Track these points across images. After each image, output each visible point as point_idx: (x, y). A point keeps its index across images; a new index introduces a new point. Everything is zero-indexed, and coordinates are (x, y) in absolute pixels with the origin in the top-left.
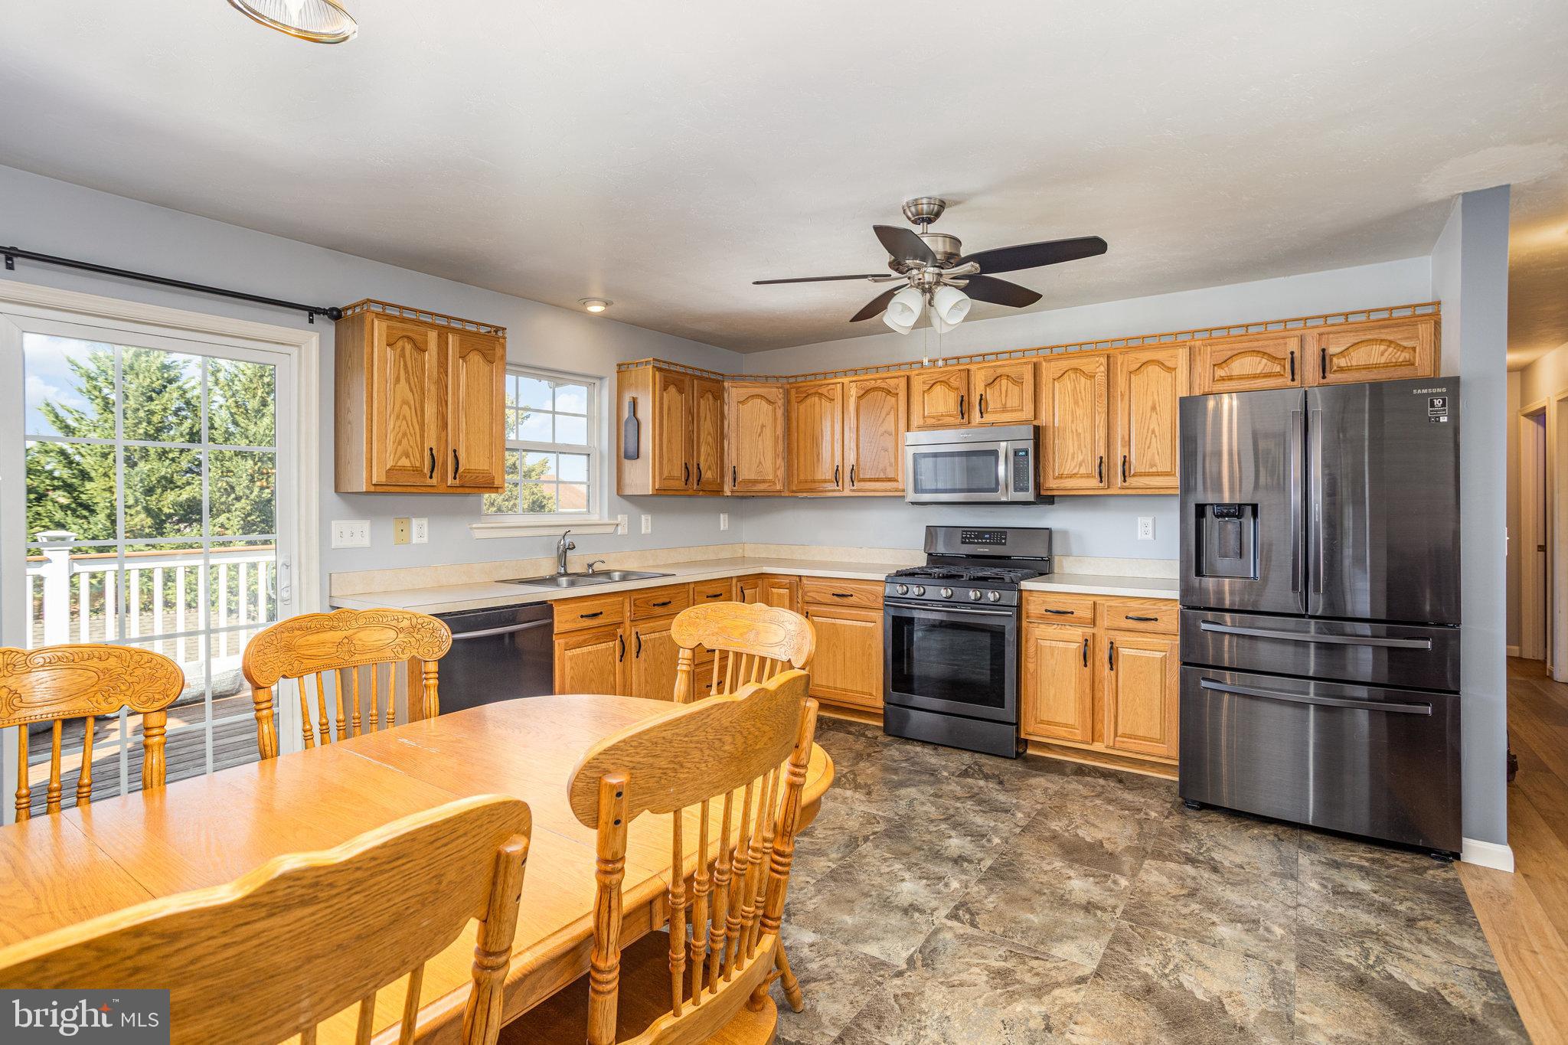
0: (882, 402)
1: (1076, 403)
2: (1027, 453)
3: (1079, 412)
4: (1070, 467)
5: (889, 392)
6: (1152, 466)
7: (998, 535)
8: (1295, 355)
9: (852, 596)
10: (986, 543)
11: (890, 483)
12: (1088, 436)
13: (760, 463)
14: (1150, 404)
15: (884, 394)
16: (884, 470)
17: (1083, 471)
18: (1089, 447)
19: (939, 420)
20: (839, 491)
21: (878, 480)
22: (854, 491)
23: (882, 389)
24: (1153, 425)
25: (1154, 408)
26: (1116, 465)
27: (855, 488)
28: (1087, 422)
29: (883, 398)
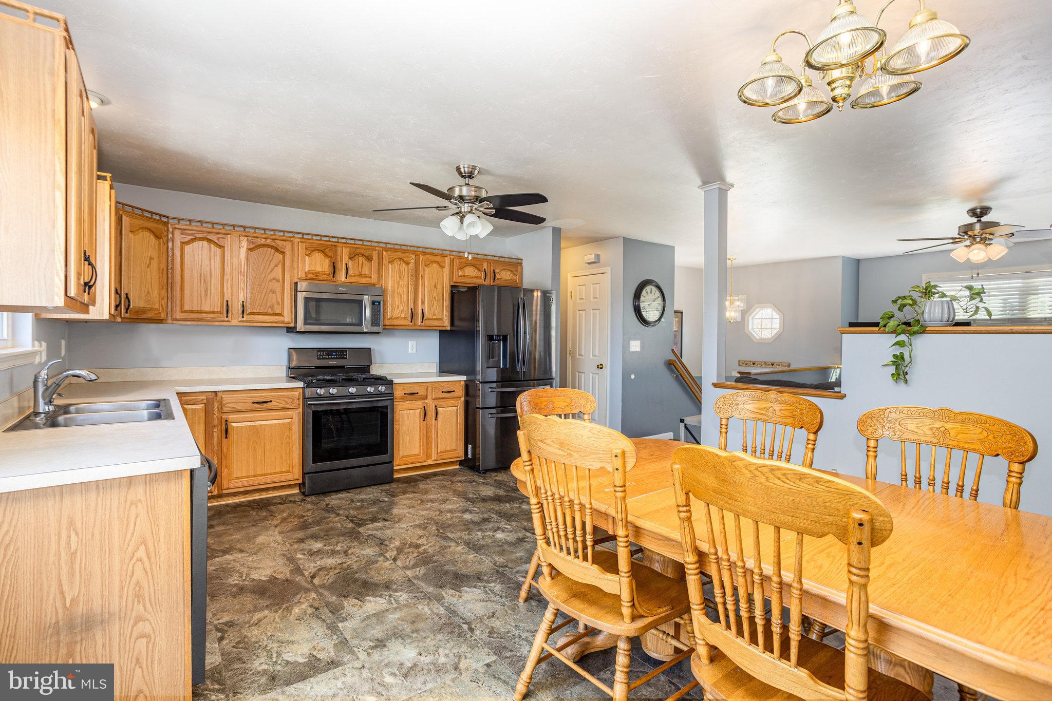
0: (271, 256)
1: (400, 277)
2: (379, 303)
3: (402, 283)
4: (396, 313)
5: (277, 250)
6: (434, 315)
7: (341, 353)
8: (486, 270)
9: (271, 401)
10: (334, 358)
11: (277, 317)
12: (405, 296)
13: (148, 292)
14: (434, 283)
15: (273, 251)
16: (272, 307)
17: (402, 316)
18: (406, 302)
19: (317, 276)
20: (229, 321)
21: (266, 314)
22: (243, 322)
23: (272, 247)
24: (435, 294)
25: (435, 286)
26: (417, 314)
27: (244, 319)
28: (405, 289)
29: (272, 254)
